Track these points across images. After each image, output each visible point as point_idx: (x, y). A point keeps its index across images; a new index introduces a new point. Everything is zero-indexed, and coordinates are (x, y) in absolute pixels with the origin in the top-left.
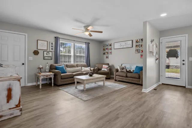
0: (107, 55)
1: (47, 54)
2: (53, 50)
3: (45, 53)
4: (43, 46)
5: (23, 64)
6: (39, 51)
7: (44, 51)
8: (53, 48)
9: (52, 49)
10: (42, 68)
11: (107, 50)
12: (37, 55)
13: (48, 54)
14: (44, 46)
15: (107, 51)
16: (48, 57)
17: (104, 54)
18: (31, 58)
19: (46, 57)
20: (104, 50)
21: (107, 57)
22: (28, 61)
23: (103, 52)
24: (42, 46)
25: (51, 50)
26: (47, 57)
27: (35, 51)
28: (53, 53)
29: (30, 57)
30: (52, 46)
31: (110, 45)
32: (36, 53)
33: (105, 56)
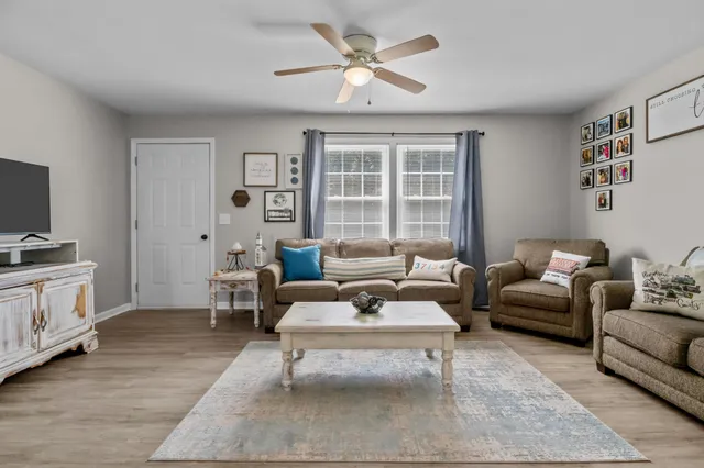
0: (606, 189)
1: (276, 202)
2: (300, 185)
3: (270, 197)
4: (263, 174)
5: (204, 237)
6: (250, 192)
7: (267, 189)
8: (299, 176)
9: (294, 181)
10: (244, 252)
11: (603, 157)
12: (245, 205)
13: (280, 200)
14: (266, 174)
15: (602, 162)
16: (281, 211)
17: (587, 182)
18: (225, 219)
19: (273, 214)
20: (587, 159)
21: (603, 204)
22: (218, 226)
23: (578, 171)
24: (260, 171)
25: (291, 186)
26: (278, 214)
27: (237, 192)
28: (299, 195)
29: (222, 216)
30: (294, 171)
31: (623, 124)
32: (241, 199)
33: (592, 195)
